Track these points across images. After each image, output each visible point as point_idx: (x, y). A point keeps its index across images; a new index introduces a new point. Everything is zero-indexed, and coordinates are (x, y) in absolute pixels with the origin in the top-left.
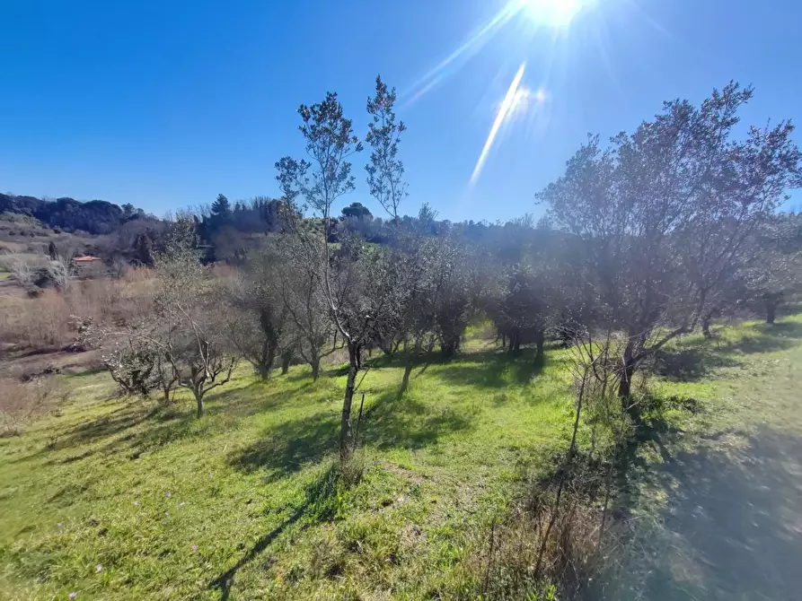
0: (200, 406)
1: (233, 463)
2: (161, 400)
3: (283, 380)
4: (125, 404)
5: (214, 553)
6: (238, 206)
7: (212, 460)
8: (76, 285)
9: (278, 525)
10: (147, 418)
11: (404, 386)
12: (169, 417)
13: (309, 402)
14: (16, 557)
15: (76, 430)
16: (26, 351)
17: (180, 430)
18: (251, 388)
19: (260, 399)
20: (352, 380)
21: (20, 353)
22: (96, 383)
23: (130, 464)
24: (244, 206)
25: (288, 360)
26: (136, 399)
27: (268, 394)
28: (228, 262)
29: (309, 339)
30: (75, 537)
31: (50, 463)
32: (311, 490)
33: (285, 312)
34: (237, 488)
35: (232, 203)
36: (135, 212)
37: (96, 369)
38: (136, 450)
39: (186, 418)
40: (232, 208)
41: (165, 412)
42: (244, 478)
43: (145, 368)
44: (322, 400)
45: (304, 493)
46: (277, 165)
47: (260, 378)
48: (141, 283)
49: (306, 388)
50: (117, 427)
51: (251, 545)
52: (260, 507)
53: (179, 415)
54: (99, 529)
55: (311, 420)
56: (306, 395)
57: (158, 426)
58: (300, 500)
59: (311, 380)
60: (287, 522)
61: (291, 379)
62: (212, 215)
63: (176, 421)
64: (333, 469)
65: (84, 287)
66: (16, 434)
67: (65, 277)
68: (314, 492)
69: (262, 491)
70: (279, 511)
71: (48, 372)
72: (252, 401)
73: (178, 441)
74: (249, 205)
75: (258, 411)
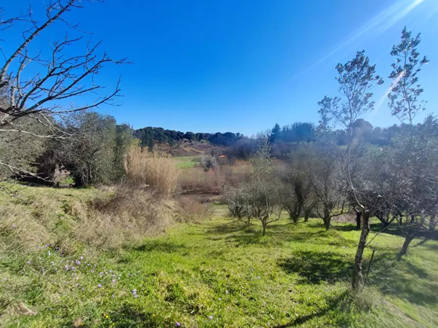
0: (264, 230)
1: (281, 265)
2: (246, 222)
3: (305, 225)
4: (232, 221)
5: (274, 311)
6: (284, 128)
7: (270, 259)
8: (218, 167)
9: (309, 314)
10: (241, 229)
11: (404, 250)
12: (249, 231)
13: (323, 243)
14: (201, 273)
15: (216, 227)
16: (203, 192)
17: (255, 239)
18: (288, 226)
19: (293, 234)
20: (364, 237)
21: (201, 192)
22: (222, 209)
23: (236, 249)
24: (287, 128)
25: (308, 215)
26: (236, 219)
27: (297, 232)
28: (278, 157)
29: (325, 204)
30: (219, 273)
31: (210, 239)
32: (330, 301)
33: (309, 186)
34: (283, 280)
35: (281, 127)
36: (240, 136)
37: (223, 202)
38: (237, 243)
39: (258, 234)
40: (281, 130)
41: (247, 228)
42: (287, 275)
43: (240, 206)
44: (331, 244)
45: (325, 301)
46: (319, 103)
47: (292, 222)
48: (241, 168)
49: (321, 234)
50: (230, 230)
51: (293, 317)
52: (297, 297)
53: (254, 232)
54: (226, 274)
55: (325, 255)
56: (321, 238)
57: (245, 234)
58: (323, 304)
59: (325, 230)
60: (315, 315)
61: (310, 226)
62: (272, 135)
63: (252, 234)
64: (346, 293)
65: (221, 168)
66: (200, 224)
67: (215, 164)
68: (333, 303)
69: (298, 287)
70: (309, 305)
71: (208, 201)
72: (288, 234)
73: (254, 245)
74: (290, 128)
75: (293, 240)
